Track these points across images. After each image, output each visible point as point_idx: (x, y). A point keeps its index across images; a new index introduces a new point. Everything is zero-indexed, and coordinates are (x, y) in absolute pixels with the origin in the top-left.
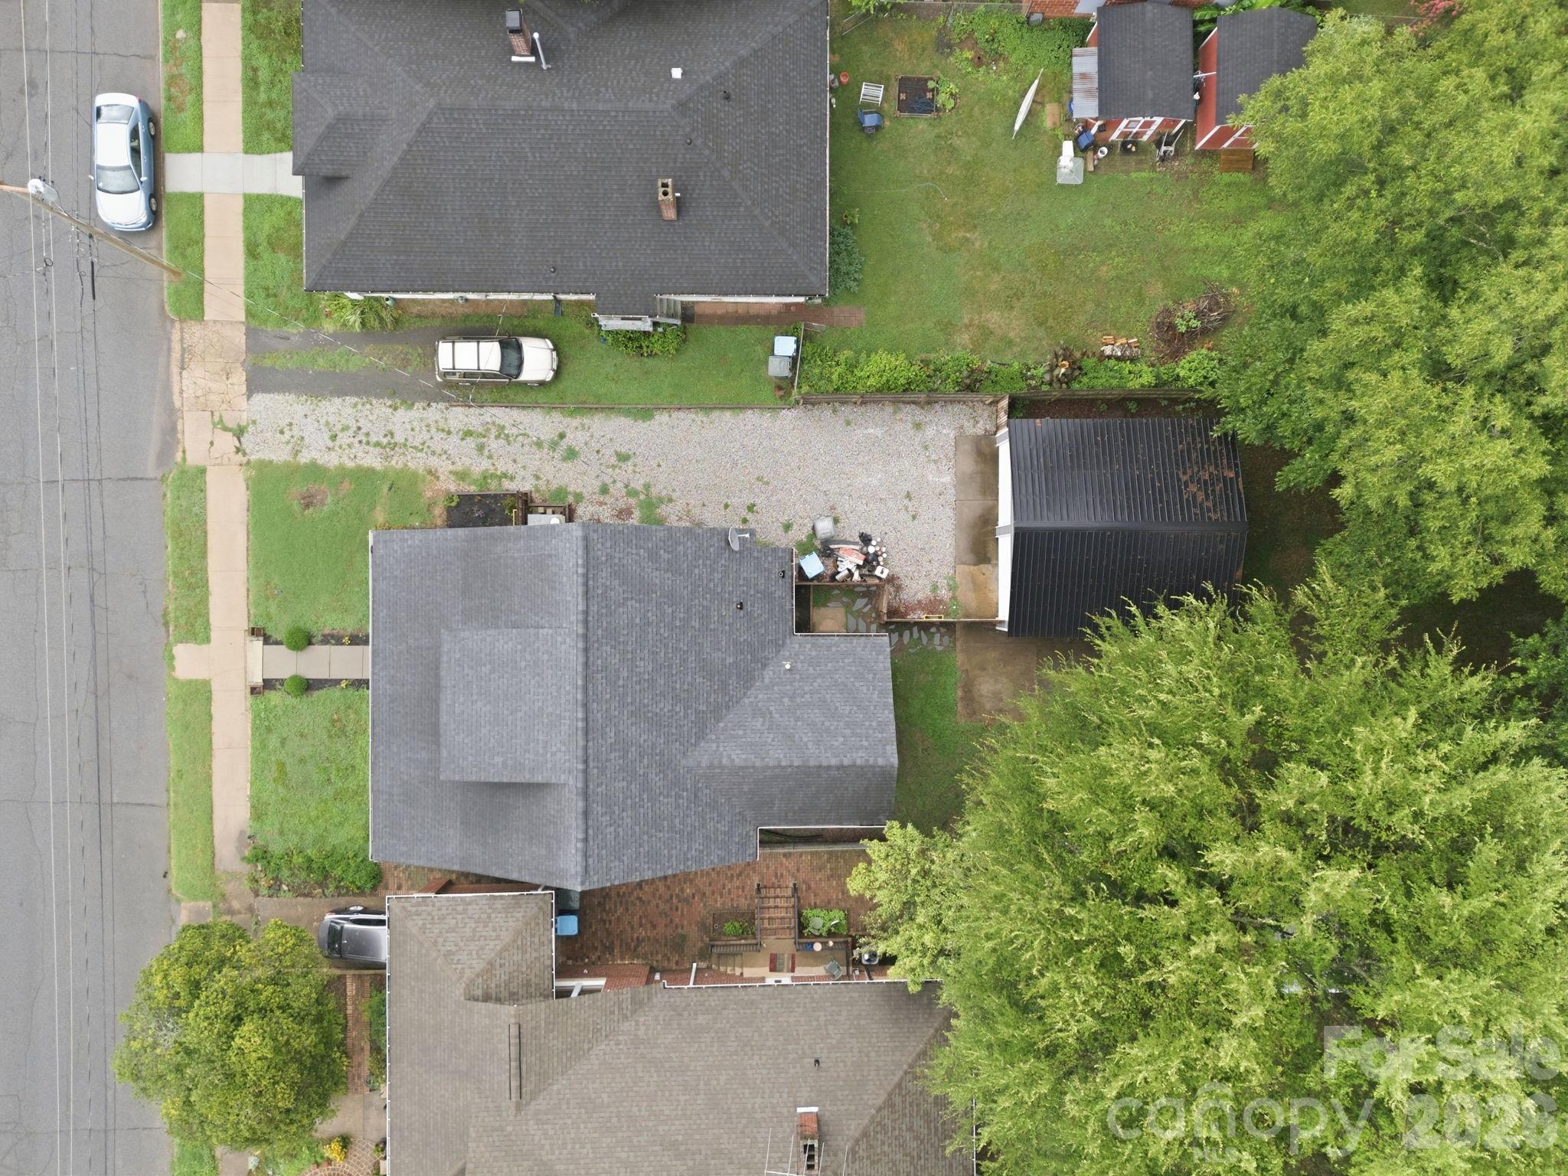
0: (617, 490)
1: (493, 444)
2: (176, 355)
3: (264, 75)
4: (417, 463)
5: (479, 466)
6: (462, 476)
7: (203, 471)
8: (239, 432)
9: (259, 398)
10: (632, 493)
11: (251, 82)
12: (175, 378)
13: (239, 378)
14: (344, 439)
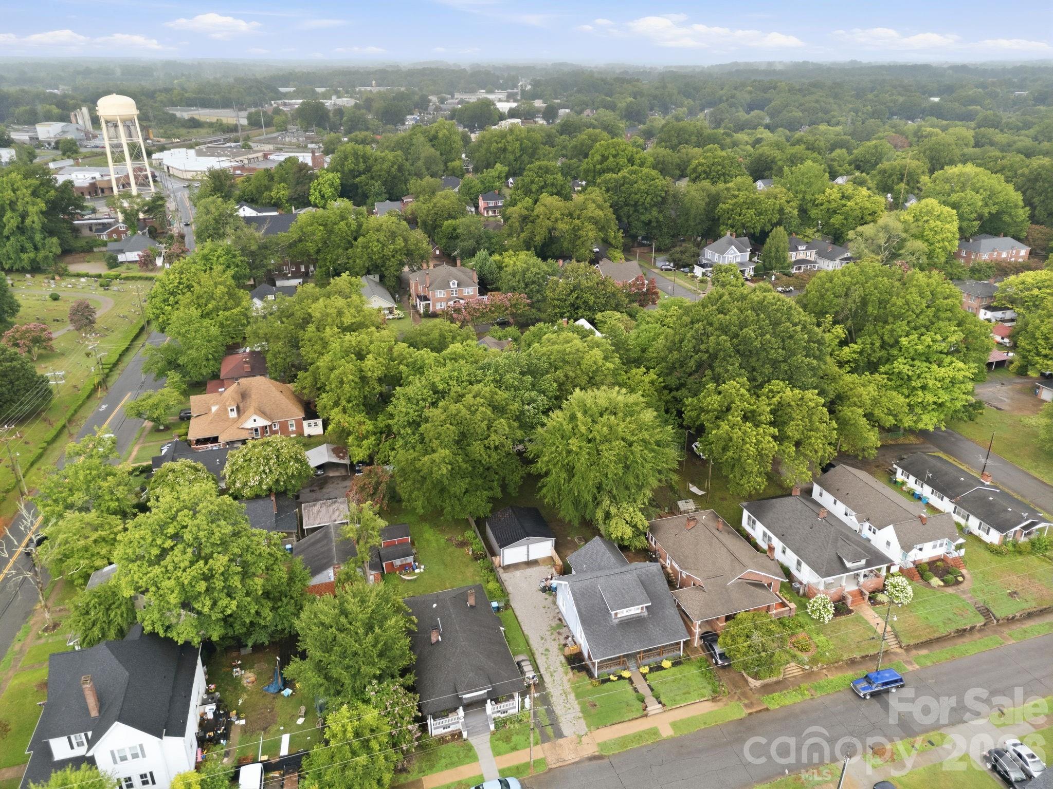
0: (553, 637)
1: (552, 669)
2: (561, 764)
3: (448, 761)
4: (567, 686)
5: (560, 669)
6: (566, 673)
7: (599, 744)
8: (580, 737)
9: (565, 734)
10: (552, 634)
11: (453, 764)
12: (569, 762)
13: (561, 741)
14: (568, 706)
